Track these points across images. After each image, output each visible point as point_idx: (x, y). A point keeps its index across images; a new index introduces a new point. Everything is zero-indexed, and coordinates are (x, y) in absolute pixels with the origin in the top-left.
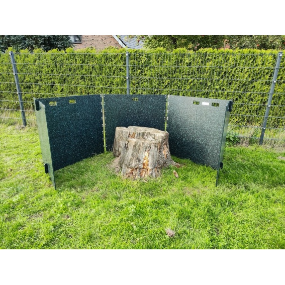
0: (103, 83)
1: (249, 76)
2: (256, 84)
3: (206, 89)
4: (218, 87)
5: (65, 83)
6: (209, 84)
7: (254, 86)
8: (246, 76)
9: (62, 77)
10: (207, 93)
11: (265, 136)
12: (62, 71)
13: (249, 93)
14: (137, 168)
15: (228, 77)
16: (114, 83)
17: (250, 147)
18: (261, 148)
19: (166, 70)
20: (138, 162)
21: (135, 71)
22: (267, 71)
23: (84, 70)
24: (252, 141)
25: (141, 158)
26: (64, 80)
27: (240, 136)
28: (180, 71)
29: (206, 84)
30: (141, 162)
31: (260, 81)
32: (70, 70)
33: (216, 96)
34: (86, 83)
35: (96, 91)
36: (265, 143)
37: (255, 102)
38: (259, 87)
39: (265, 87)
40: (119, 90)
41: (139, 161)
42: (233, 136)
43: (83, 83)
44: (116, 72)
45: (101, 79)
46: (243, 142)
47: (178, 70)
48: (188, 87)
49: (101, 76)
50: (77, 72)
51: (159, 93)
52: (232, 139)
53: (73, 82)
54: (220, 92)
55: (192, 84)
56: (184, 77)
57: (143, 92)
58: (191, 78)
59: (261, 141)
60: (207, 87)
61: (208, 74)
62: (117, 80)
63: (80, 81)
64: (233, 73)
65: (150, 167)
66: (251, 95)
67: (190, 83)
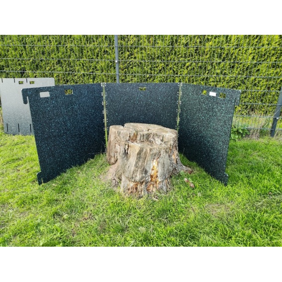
0: (85, 68)
1: (253, 58)
2: (263, 67)
3: (206, 74)
4: (219, 71)
5: (37, 69)
6: (209, 67)
7: (259, 70)
8: (250, 58)
9: (34, 62)
10: (207, 78)
11: (277, 128)
12: (33, 55)
13: (253, 78)
14: (143, 182)
15: (230, 60)
16: (98, 67)
17: (261, 140)
18: (274, 141)
19: (159, 52)
20: (144, 175)
21: (122, 53)
22: (273, 52)
23: (60, 54)
24: (262, 133)
25: (148, 169)
26: (37, 66)
27: (249, 127)
28: (175, 53)
29: (205, 68)
30: (148, 174)
31: (265, 64)
32: (43, 53)
33: (217, 82)
34: (64, 69)
35: (76, 77)
36: (277, 134)
37: (259, 88)
38: (264, 71)
39: (271, 71)
40: (104, 77)
41: (146, 172)
42: (243, 128)
43: (59, 68)
44: (99, 55)
45: (83, 64)
46: (252, 134)
47: (173, 52)
48: (186, 71)
49: (82, 61)
50: (53, 55)
51: (151, 79)
52: (241, 132)
53: (47, 68)
54: (222, 76)
56: (180, 59)
57: (133, 79)
58: (189, 60)
59: (272, 132)
60: (207, 72)
61: (208, 56)
62: (102, 64)
63: (56, 66)
64: (236, 54)
65: (159, 180)
66: (255, 79)
67: (188, 67)
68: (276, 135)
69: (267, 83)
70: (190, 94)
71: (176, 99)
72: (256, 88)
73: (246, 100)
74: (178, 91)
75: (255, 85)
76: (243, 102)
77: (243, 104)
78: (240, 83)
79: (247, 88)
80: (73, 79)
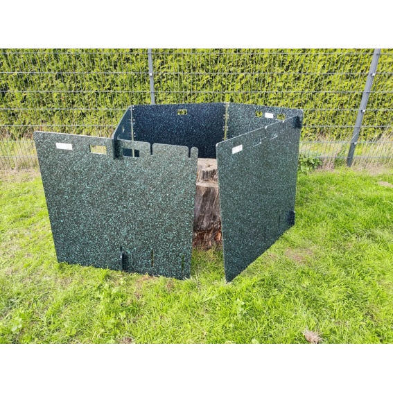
0: (98, 83)
1: (324, 67)
2: (335, 78)
3: (265, 89)
4: (281, 85)
5: (27, 86)
6: (269, 80)
7: (330, 82)
8: (320, 66)
9: (20, 76)
10: (266, 94)
11: (355, 155)
12: (18, 64)
13: (322, 93)
14: (210, 230)
15: (295, 69)
16: (118, 82)
17: (335, 171)
18: (351, 171)
19: (202, 59)
20: (212, 221)
22: (348, 58)
23: (60, 63)
24: (337, 163)
26: (26, 81)
27: (322, 156)
28: (224, 61)
29: (264, 80)
30: (217, 220)
31: (338, 74)
32: (34, 62)
33: (279, 98)
34: (68, 85)
35: (86, 97)
36: (355, 163)
37: (330, 105)
38: (337, 83)
39: (345, 83)
40: (126, 95)
41: (215, 217)
42: (314, 158)
43: (61, 85)
44: (118, 64)
45: (95, 77)
46: (326, 165)
47: (222, 59)
48: (238, 86)
49: (93, 73)
50: (49, 66)
51: (193, 97)
52: (313, 163)
53: (43, 85)
54: (284, 91)
55: (243, 81)
56: (231, 70)
57: (168, 97)
58: (242, 71)
59: (349, 161)
60: (266, 86)
61: (267, 64)
62: (123, 76)
63: (55, 82)
64: (301, 62)
66: (326, 94)
67: (241, 79)
68: (353, 164)
69: (341, 98)
70: (240, 117)
71: (222, 124)
72: (326, 105)
73: (315, 121)
74: (225, 113)
75: (326, 101)
76: (311, 123)
77: (312, 127)
78: (307, 99)
79: (316, 106)
80: (81, 100)
